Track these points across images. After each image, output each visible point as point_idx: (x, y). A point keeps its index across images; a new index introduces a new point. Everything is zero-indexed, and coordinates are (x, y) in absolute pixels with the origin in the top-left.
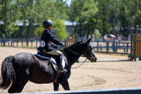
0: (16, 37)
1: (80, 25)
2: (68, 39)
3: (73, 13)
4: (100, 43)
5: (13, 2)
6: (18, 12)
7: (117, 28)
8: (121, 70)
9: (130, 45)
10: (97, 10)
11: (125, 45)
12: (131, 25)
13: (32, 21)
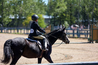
0: (10, 26)
1: (54, 18)
2: (46, 28)
3: (50, 10)
4: (68, 31)
5: (8, 2)
6: (11, 9)
7: (80, 20)
8: (83, 50)
9: (89, 32)
10: (66, 8)
11: (86, 32)
12: (90, 18)
13: (21, 15)
